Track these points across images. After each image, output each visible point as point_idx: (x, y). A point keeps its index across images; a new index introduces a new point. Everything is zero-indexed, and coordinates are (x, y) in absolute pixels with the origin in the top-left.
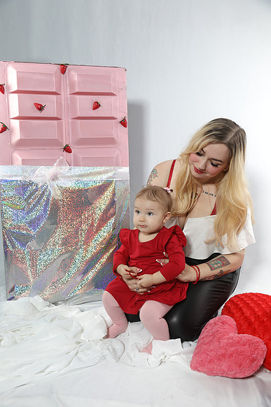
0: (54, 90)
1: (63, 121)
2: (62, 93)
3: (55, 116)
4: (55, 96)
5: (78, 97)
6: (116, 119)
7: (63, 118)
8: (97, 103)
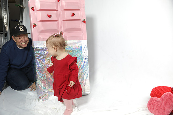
0: (55, 9)
1: (59, 21)
2: (59, 10)
3: (56, 20)
4: (56, 11)
5: (65, 11)
6: (81, 20)
7: (59, 20)
8: (73, 13)
